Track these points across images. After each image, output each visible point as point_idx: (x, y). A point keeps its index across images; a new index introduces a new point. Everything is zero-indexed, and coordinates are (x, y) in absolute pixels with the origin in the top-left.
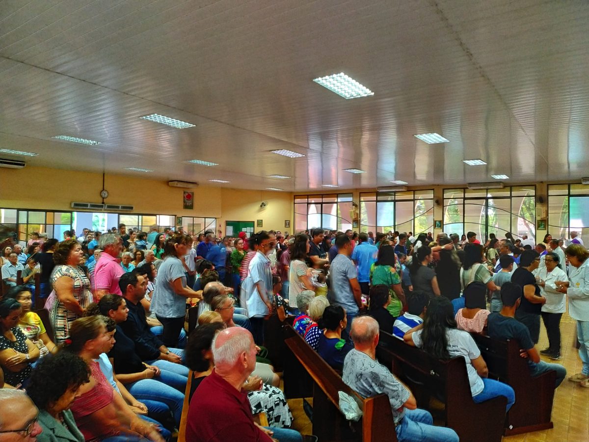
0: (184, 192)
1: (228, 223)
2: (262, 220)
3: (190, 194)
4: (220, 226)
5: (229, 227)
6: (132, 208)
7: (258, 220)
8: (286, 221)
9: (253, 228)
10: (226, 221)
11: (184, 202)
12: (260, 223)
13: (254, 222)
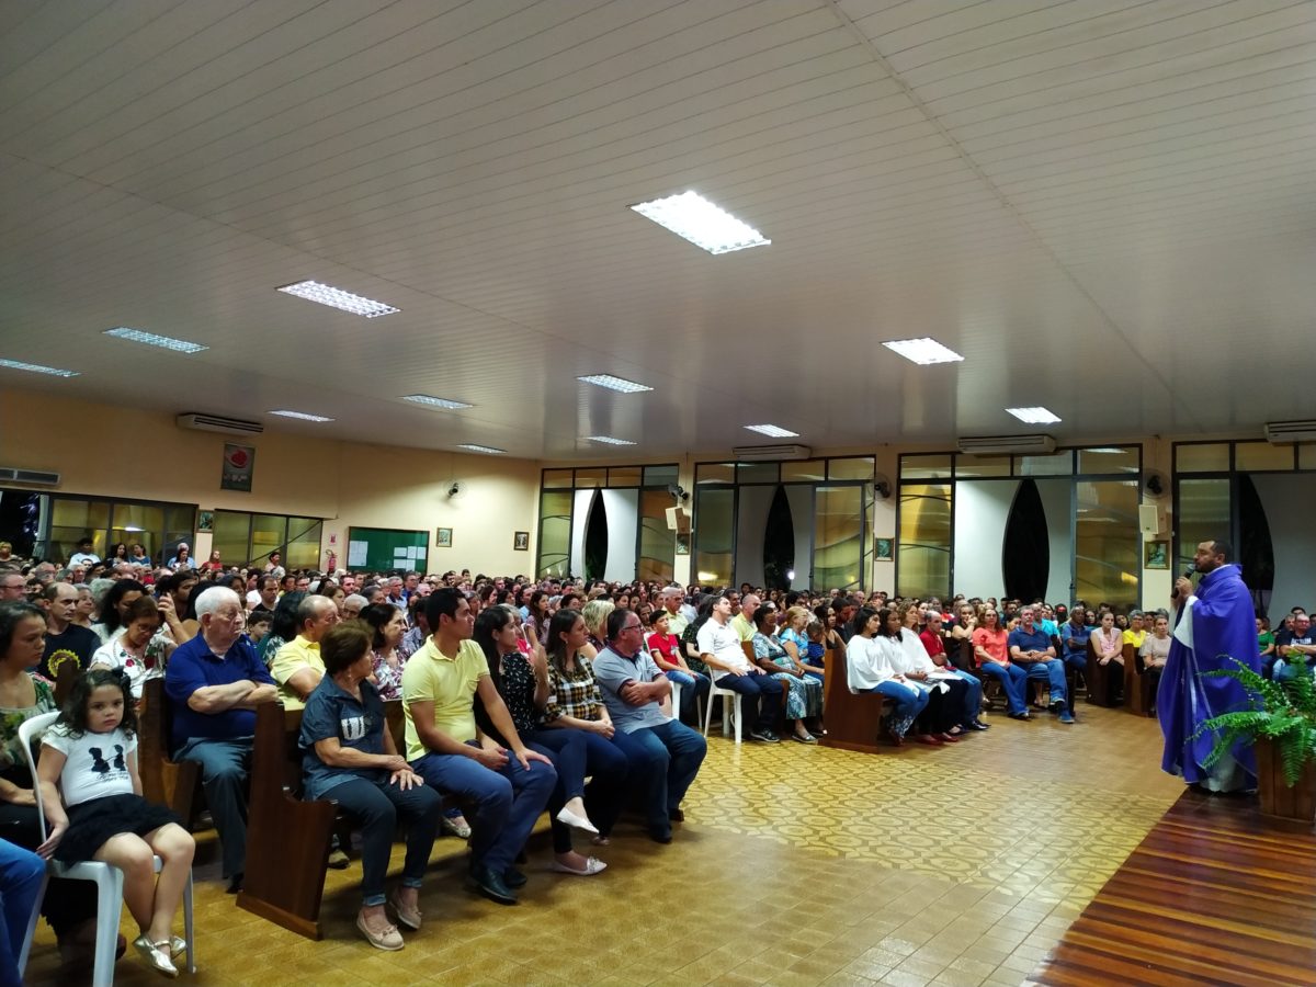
0: (227, 447)
1: (356, 533)
2: (451, 530)
3: (245, 451)
4: (333, 540)
5: (356, 542)
6: (54, 478)
7: (439, 529)
8: (517, 533)
9: (424, 549)
10: (350, 528)
11: (224, 473)
12: (445, 537)
13: (428, 532)
